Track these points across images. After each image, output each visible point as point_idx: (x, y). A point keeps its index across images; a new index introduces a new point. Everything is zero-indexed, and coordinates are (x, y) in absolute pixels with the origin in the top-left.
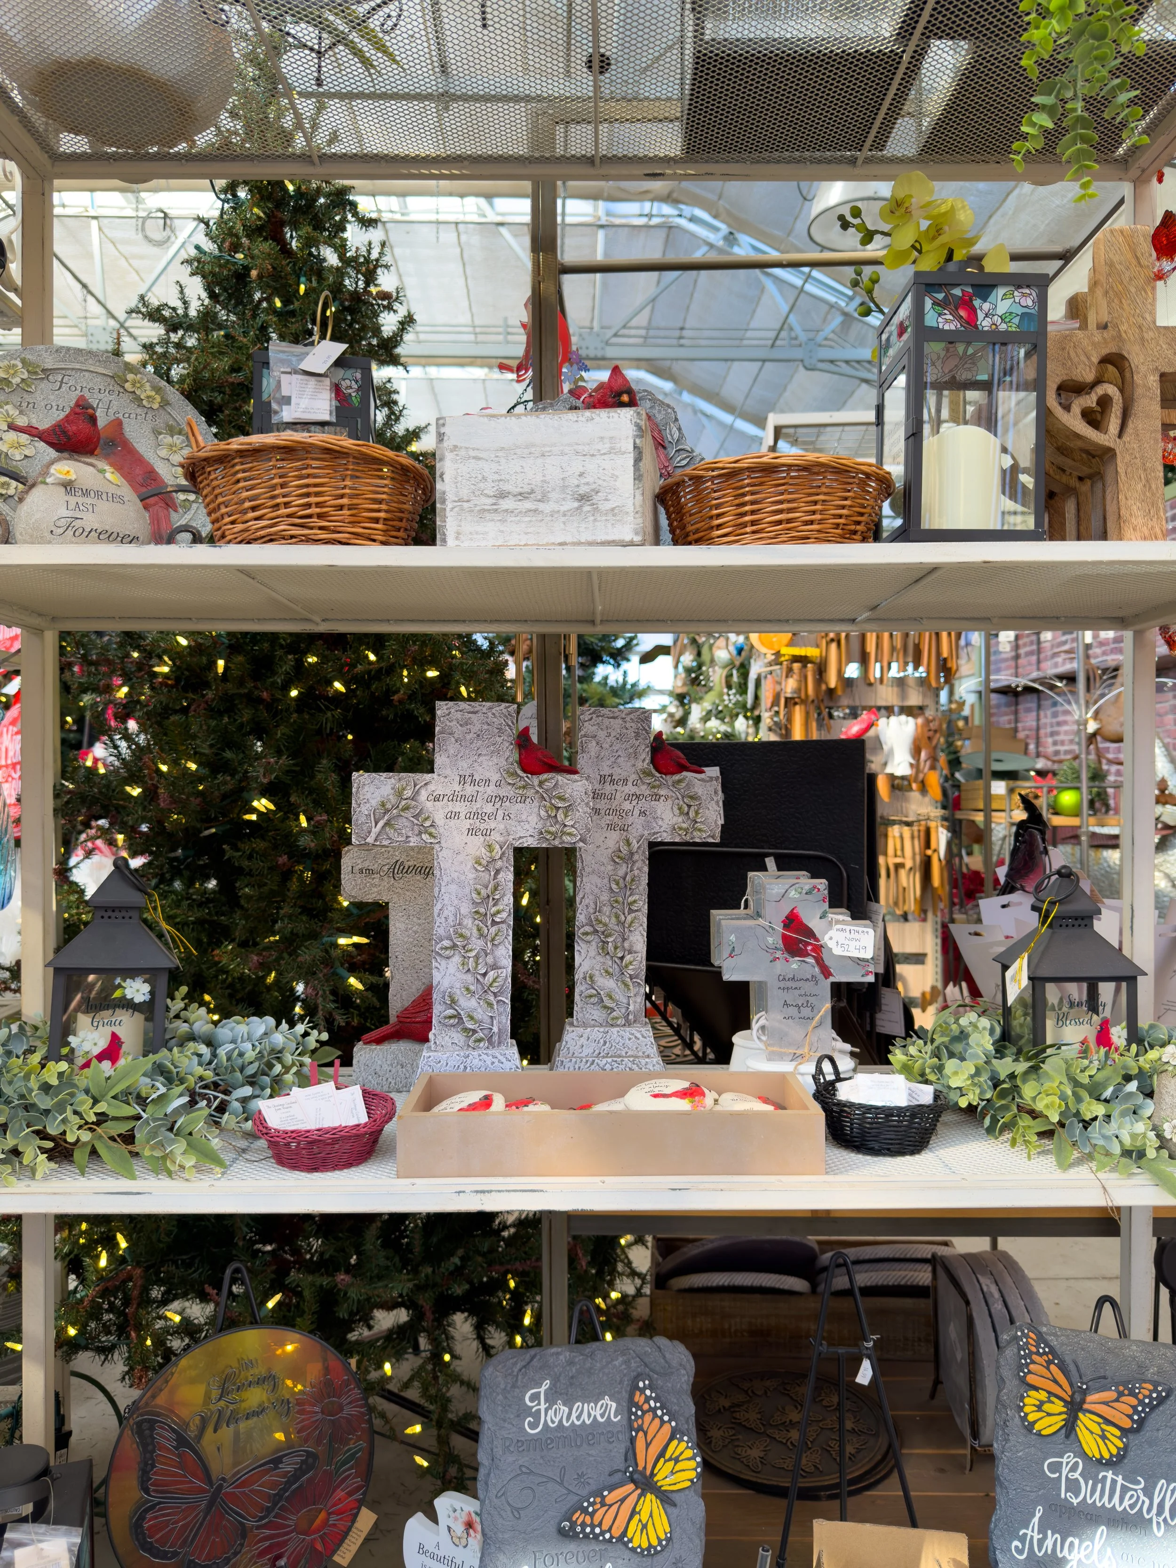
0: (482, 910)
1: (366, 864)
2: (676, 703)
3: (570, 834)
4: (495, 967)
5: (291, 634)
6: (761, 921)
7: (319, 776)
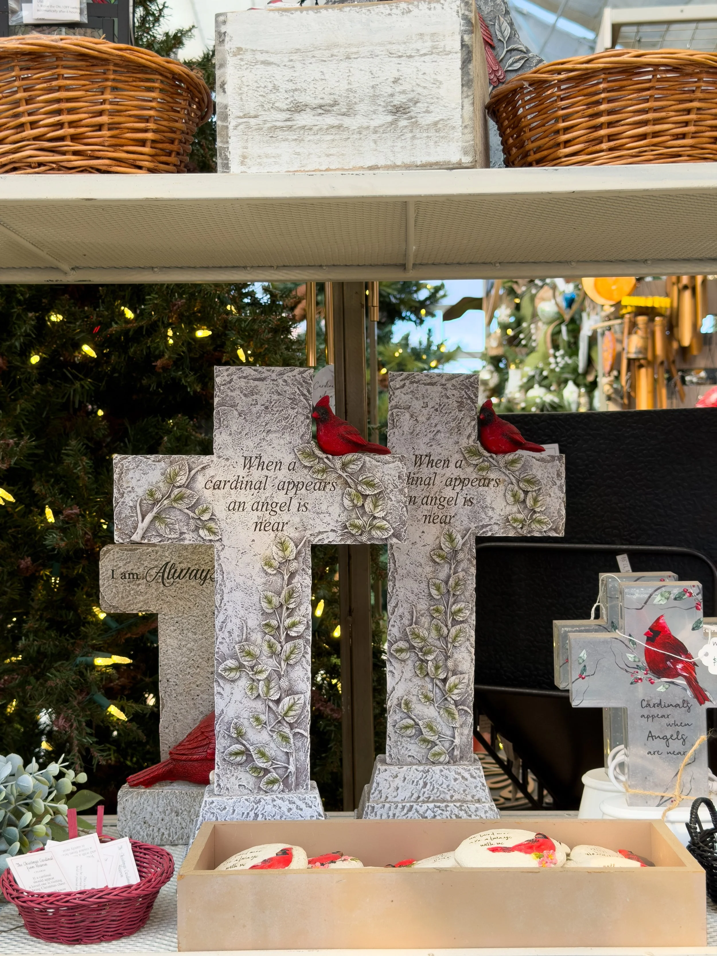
0: (274, 623)
1: (129, 568)
2: (490, 367)
3: (380, 528)
4: (291, 692)
5: (30, 287)
6: (618, 634)
7: (68, 461)
